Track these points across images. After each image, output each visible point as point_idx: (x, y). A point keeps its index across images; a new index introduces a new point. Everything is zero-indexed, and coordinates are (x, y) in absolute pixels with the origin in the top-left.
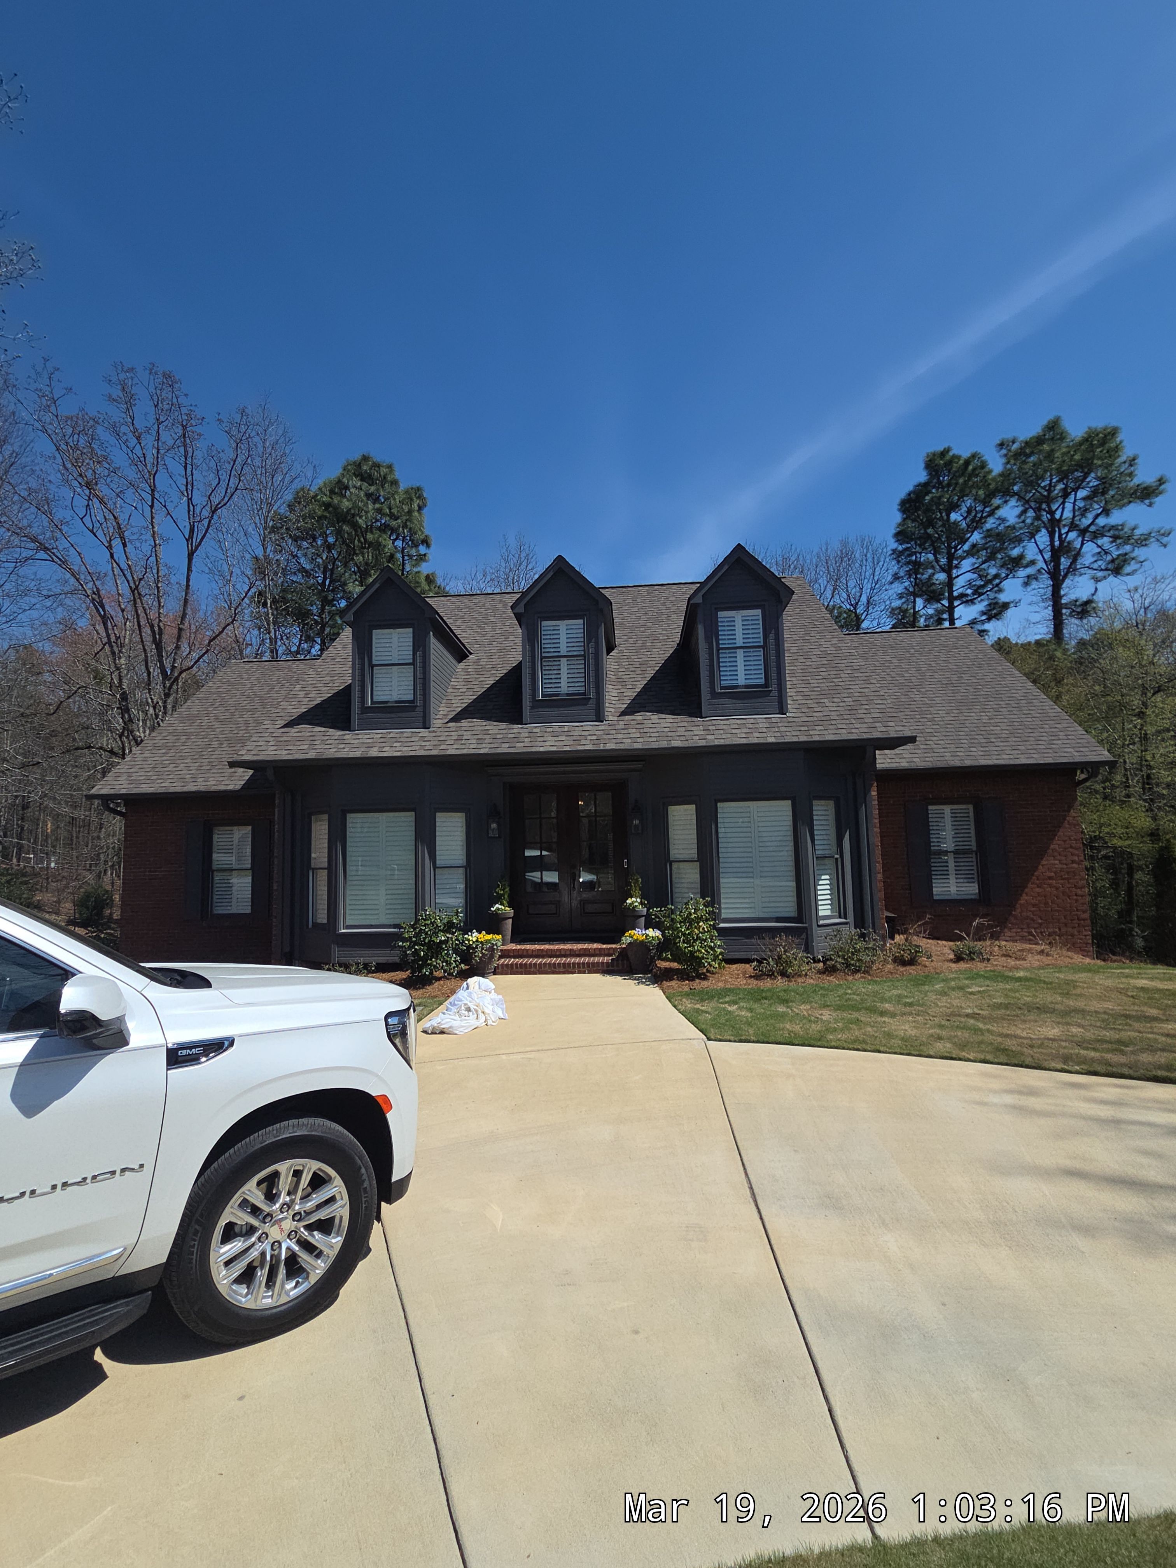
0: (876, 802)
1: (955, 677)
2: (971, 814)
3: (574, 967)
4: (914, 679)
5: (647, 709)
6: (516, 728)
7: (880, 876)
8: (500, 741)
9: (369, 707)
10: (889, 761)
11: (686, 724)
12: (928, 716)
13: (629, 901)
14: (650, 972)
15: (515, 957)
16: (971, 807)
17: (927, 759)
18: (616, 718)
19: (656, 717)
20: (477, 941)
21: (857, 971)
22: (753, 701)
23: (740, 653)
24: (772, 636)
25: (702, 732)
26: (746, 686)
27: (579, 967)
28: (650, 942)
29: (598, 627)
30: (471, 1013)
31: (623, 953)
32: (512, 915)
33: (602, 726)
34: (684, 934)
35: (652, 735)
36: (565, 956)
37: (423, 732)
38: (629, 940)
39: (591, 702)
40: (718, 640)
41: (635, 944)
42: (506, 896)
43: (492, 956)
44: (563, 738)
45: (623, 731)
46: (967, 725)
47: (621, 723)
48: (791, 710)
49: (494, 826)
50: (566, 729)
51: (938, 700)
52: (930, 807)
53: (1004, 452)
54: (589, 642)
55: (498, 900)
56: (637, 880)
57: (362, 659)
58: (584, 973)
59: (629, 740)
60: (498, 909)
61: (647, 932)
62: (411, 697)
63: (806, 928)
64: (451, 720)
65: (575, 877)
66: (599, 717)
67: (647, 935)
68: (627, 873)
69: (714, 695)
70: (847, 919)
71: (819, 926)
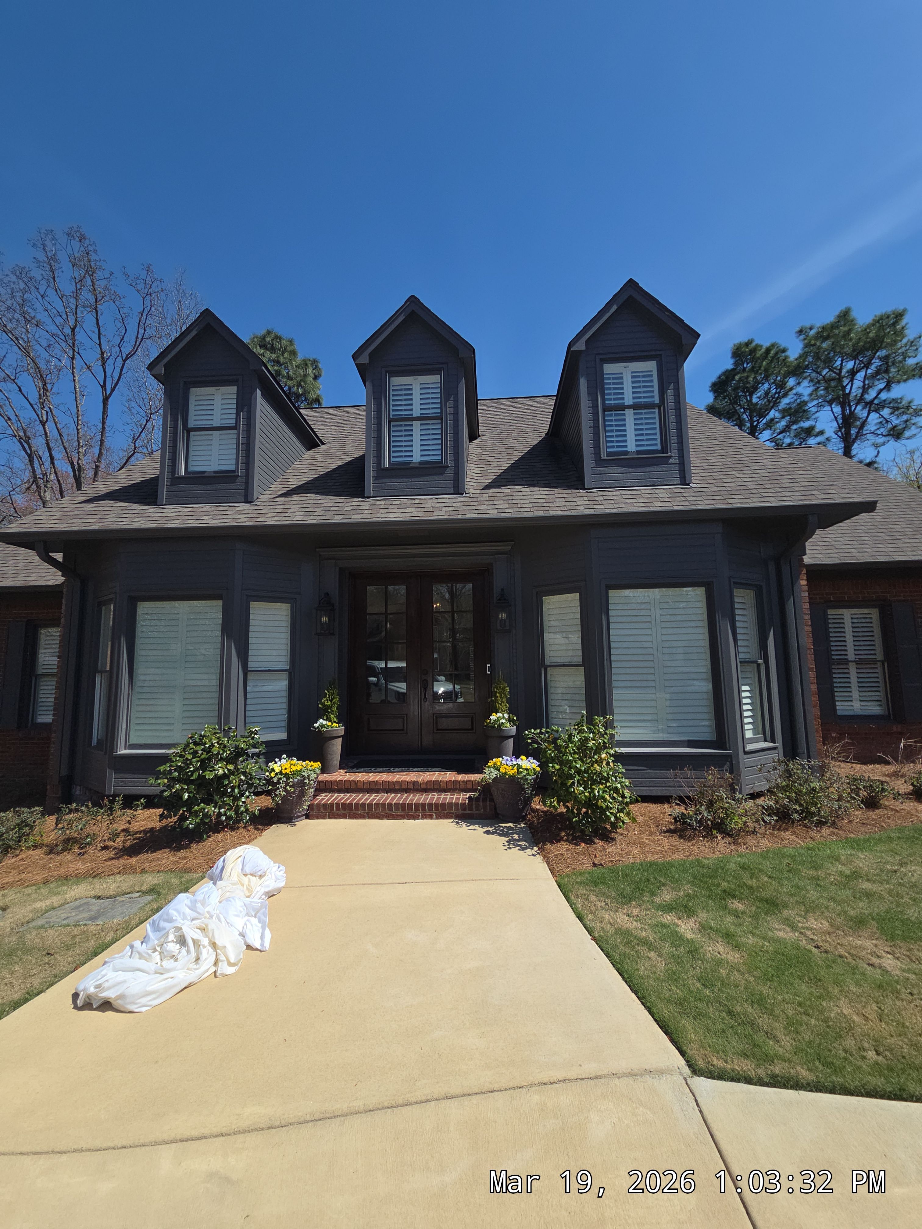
0: (807, 594)
2: (876, 620)
3: (417, 809)
5: (516, 483)
6: (356, 501)
7: (814, 687)
8: (332, 513)
9: (182, 477)
11: (565, 495)
13: (493, 717)
14: (523, 818)
15: (340, 791)
16: (877, 611)
18: (478, 491)
19: (527, 489)
20: (281, 773)
21: (821, 824)
22: (648, 469)
23: (629, 414)
24: (670, 392)
25: (588, 503)
26: (638, 452)
27: (424, 809)
28: (524, 778)
29: (458, 382)
30: (184, 950)
31: (486, 790)
32: (342, 733)
33: (461, 498)
34: (579, 772)
35: (524, 506)
36: (407, 790)
37: (245, 507)
38: (494, 773)
39: (448, 470)
40: (603, 395)
41: (501, 780)
42: (335, 709)
43: (302, 794)
44: (412, 510)
45: (487, 503)
47: (484, 495)
48: (694, 481)
49: (324, 619)
50: (417, 502)
52: (830, 612)
53: (802, 337)
54: (447, 400)
55: (324, 713)
56: (504, 689)
57: (175, 421)
58: (431, 817)
59: (496, 511)
60: (322, 726)
61: (519, 761)
62: (233, 467)
63: (729, 756)
64: (282, 495)
65: (426, 686)
66: (458, 489)
67: (519, 767)
68: (490, 680)
69: (599, 462)
70: (775, 743)
71: (746, 753)
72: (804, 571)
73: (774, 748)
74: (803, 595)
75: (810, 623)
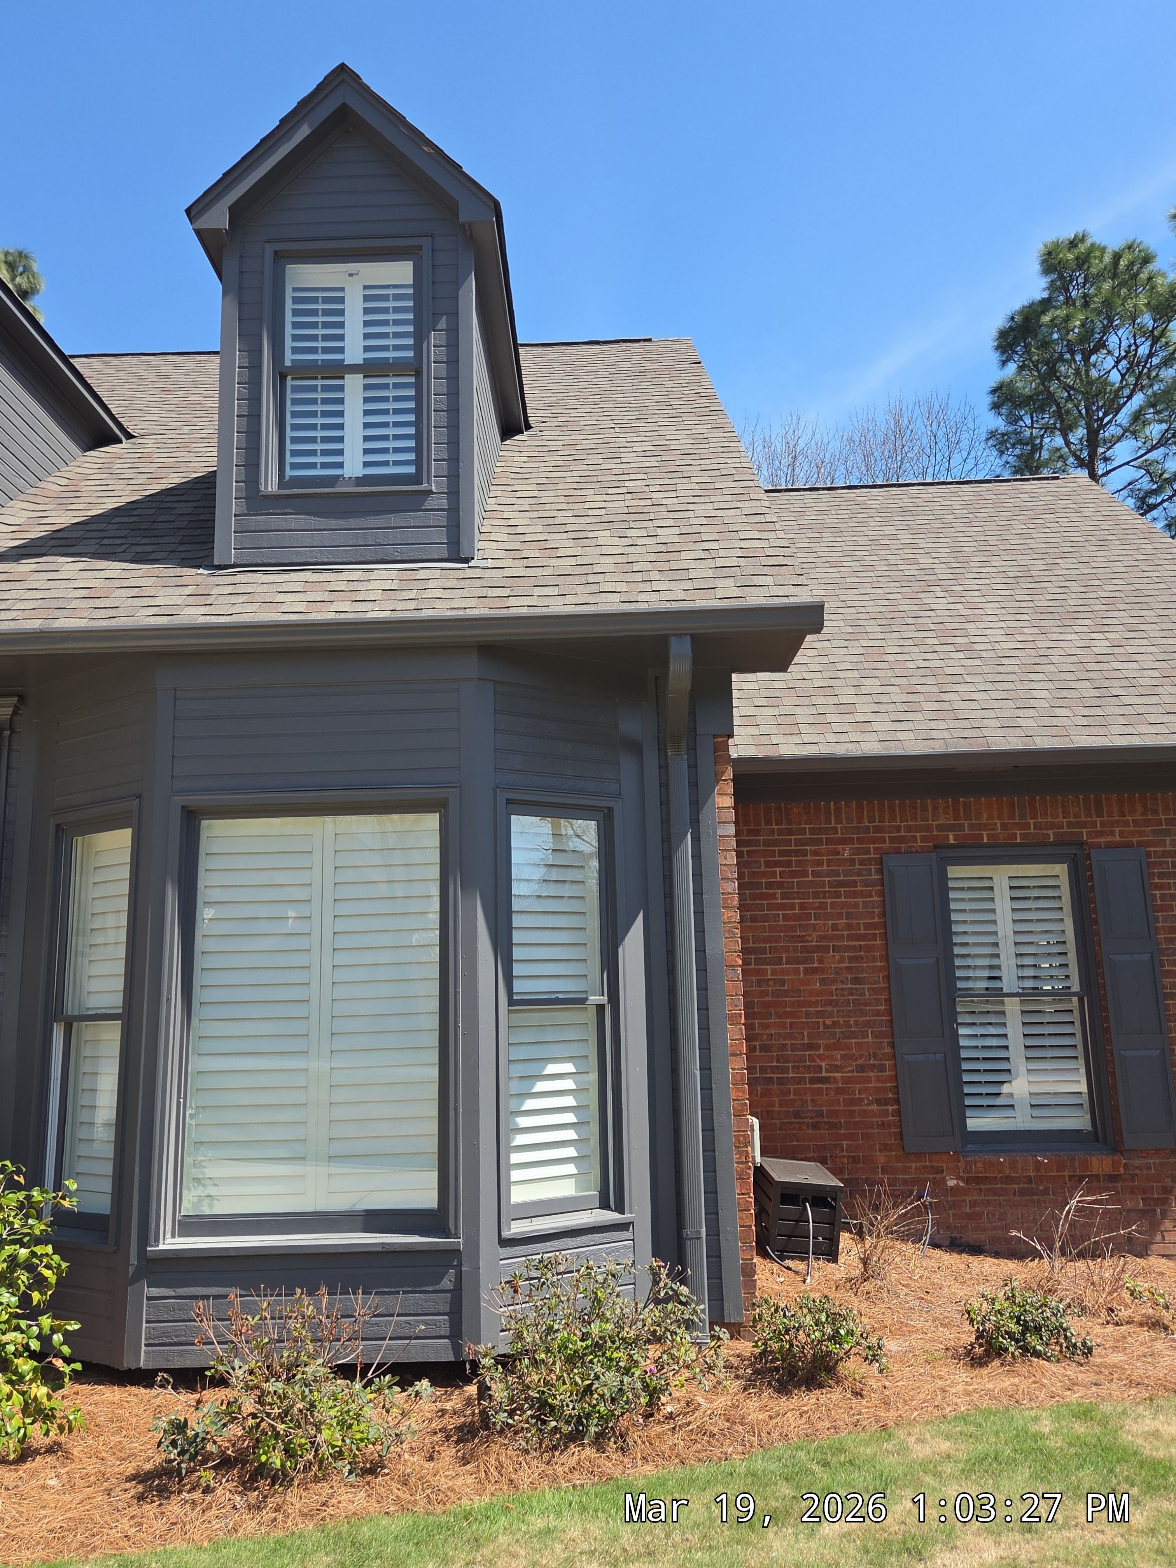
0: (731, 830)
1: (1040, 565)
2: (1065, 891)
4: (940, 569)
10: (831, 738)
12: (959, 640)
16: (1060, 870)
17: (934, 734)
23: (354, 387)
24: (438, 336)
26: (366, 480)
46: (1055, 659)
51: (990, 608)
52: (954, 871)
63: (455, 1252)
69: (260, 505)
70: (622, 1212)
71: (505, 1243)
72: (729, 773)
73: (623, 1227)
74: (720, 832)
75: (736, 902)
